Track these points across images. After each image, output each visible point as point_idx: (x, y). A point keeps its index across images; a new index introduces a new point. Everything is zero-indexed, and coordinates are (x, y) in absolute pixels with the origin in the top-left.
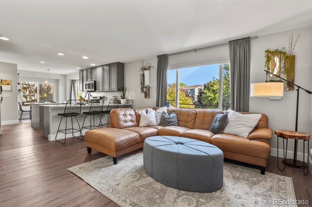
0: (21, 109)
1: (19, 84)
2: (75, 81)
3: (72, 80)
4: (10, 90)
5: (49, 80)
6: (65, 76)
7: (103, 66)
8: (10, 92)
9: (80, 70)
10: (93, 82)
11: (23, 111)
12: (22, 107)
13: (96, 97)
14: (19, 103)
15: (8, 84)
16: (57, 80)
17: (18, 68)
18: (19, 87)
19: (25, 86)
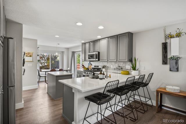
0: (39, 75)
1: (38, 55)
2: (75, 52)
3: (73, 52)
4: (32, 61)
5: (58, 52)
6: (68, 49)
7: (108, 38)
8: (32, 62)
9: (83, 44)
10: (97, 53)
11: (40, 76)
12: (40, 72)
13: (98, 66)
14: (38, 70)
15: (31, 56)
16: (63, 52)
17: (38, 44)
18: (38, 58)
19: (41, 56)
